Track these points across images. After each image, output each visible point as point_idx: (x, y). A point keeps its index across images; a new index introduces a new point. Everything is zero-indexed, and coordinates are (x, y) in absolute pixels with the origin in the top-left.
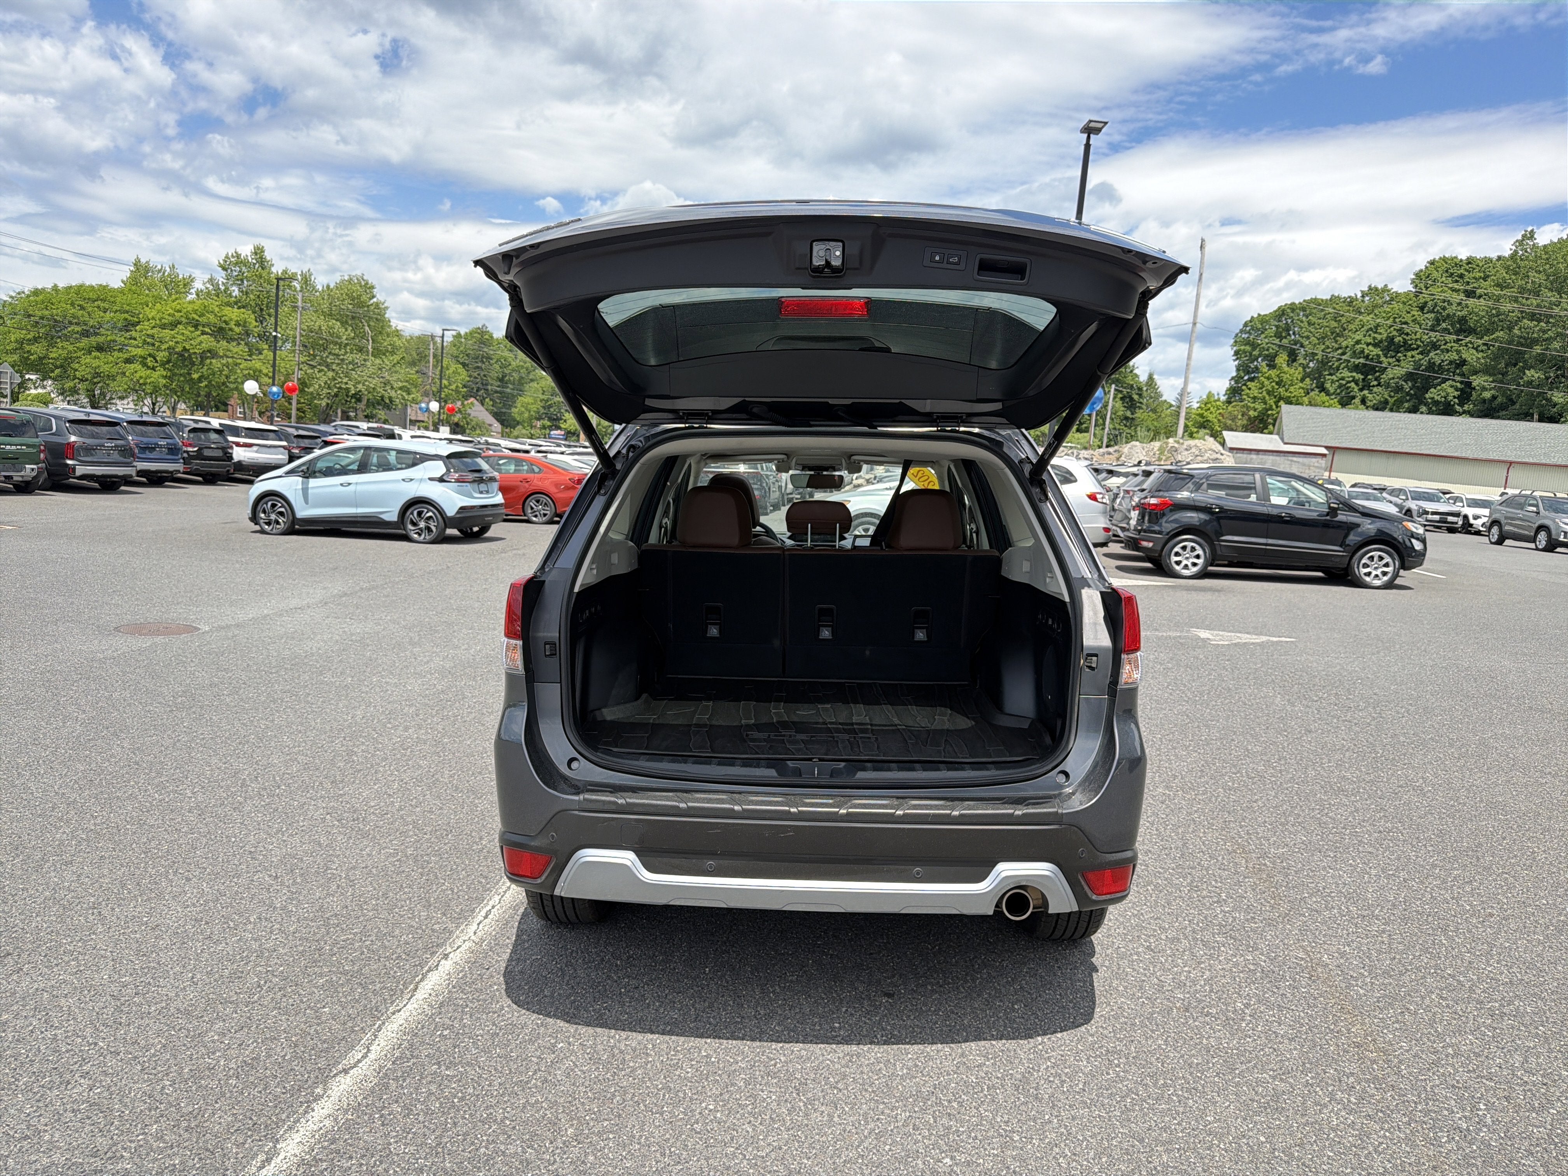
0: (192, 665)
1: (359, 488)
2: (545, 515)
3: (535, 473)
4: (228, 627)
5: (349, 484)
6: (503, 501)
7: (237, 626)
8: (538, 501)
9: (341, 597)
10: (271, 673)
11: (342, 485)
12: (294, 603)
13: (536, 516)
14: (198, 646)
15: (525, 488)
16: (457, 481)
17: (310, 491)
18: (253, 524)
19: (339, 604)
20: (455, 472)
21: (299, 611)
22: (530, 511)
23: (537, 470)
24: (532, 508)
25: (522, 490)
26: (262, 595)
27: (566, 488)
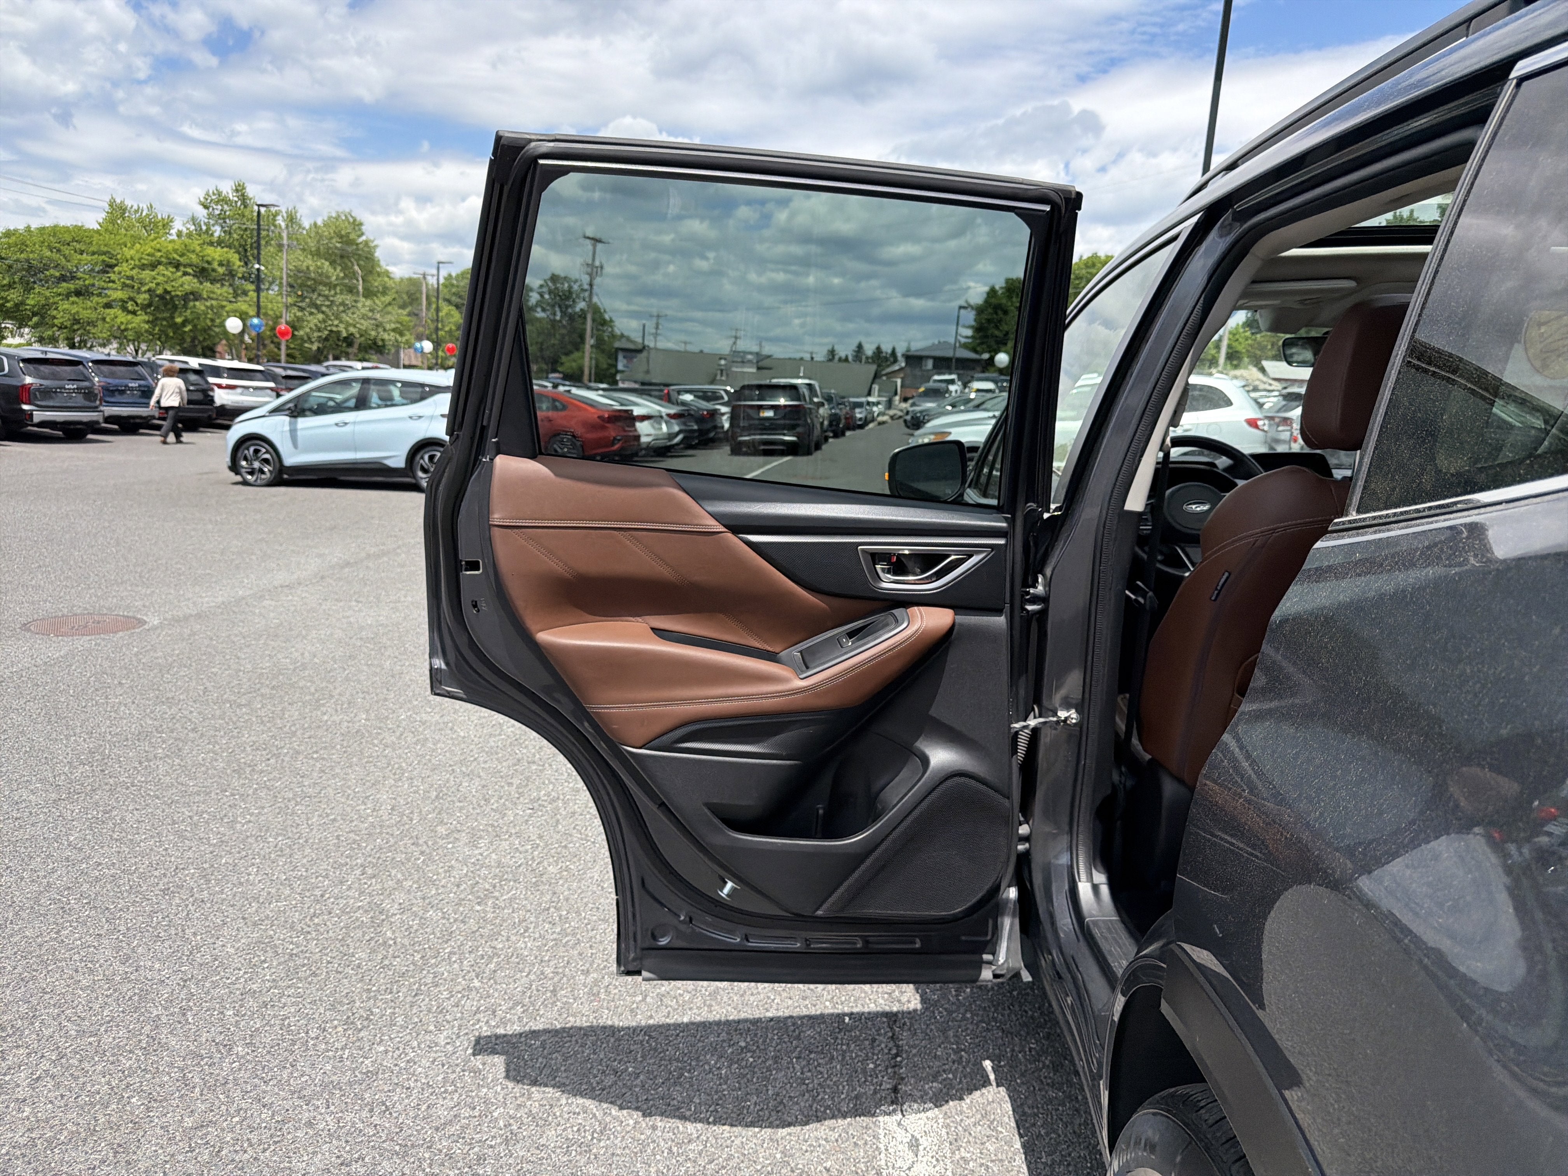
0: (119, 691)
1: (358, 428)
3: (558, 409)
4: (186, 618)
5: (346, 424)
7: (199, 616)
8: (562, 443)
9: (342, 568)
10: (240, 706)
11: (337, 424)
12: (281, 577)
14: (136, 655)
15: (547, 428)
17: (299, 433)
18: (232, 474)
19: (340, 579)
21: (286, 590)
23: (560, 406)
26: (237, 567)
27: (594, 428)
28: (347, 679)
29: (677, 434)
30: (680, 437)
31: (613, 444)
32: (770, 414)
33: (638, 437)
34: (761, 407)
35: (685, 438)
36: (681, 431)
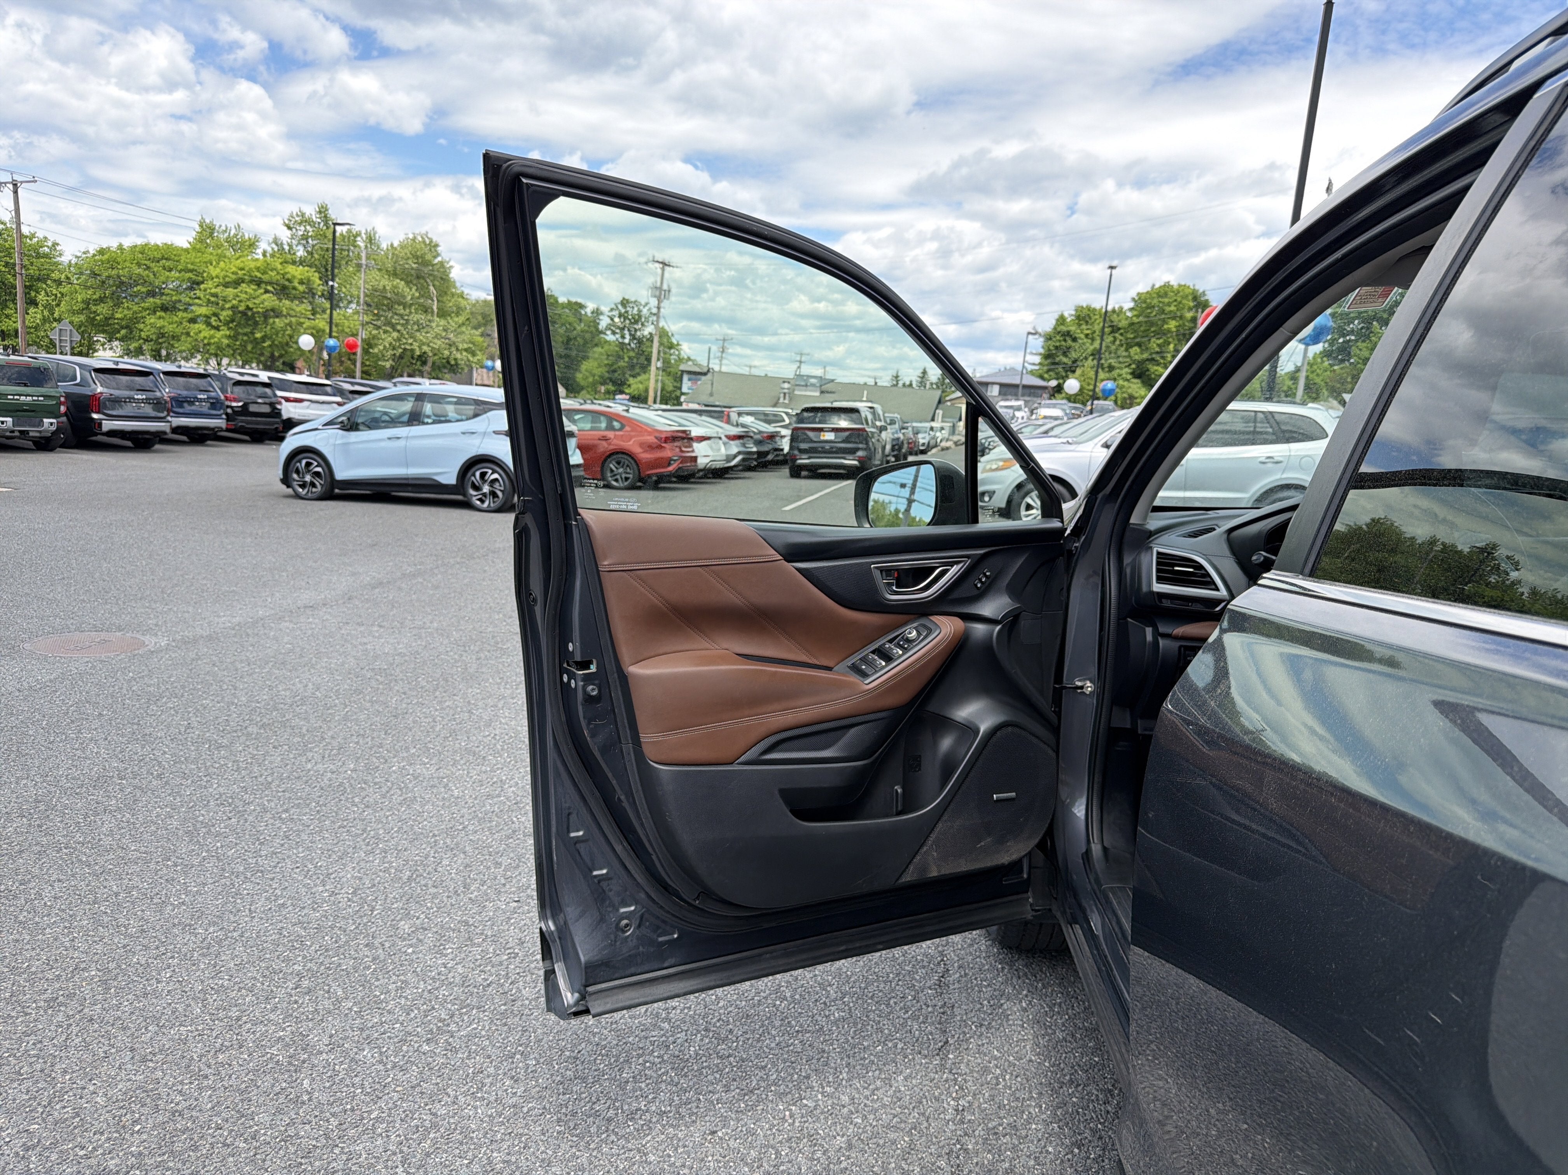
0: (96, 724)
1: (410, 443)
2: (627, 479)
3: (615, 428)
4: (195, 641)
6: (581, 461)
7: (210, 638)
8: (618, 463)
9: (374, 588)
10: (219, 747)
12: (306, 597)
13: (616, 480)
14: (129, 681)
15: (604, 446)
18: (284, 487)
19: (367, 600)
21: (309, 612)
22: (609, 474)
23: (617, 425)
24: (612, 471)
25: (601, 449)
26: (265, 585)
27: (651, 447)
28: (346, 718)
29: (735, 456)
30: (740, 458)
31: (669, 464)
32: (830, 436)
33: (695, 459)
34: (821, 430)
35: (743, 460)
36: (739, 453)
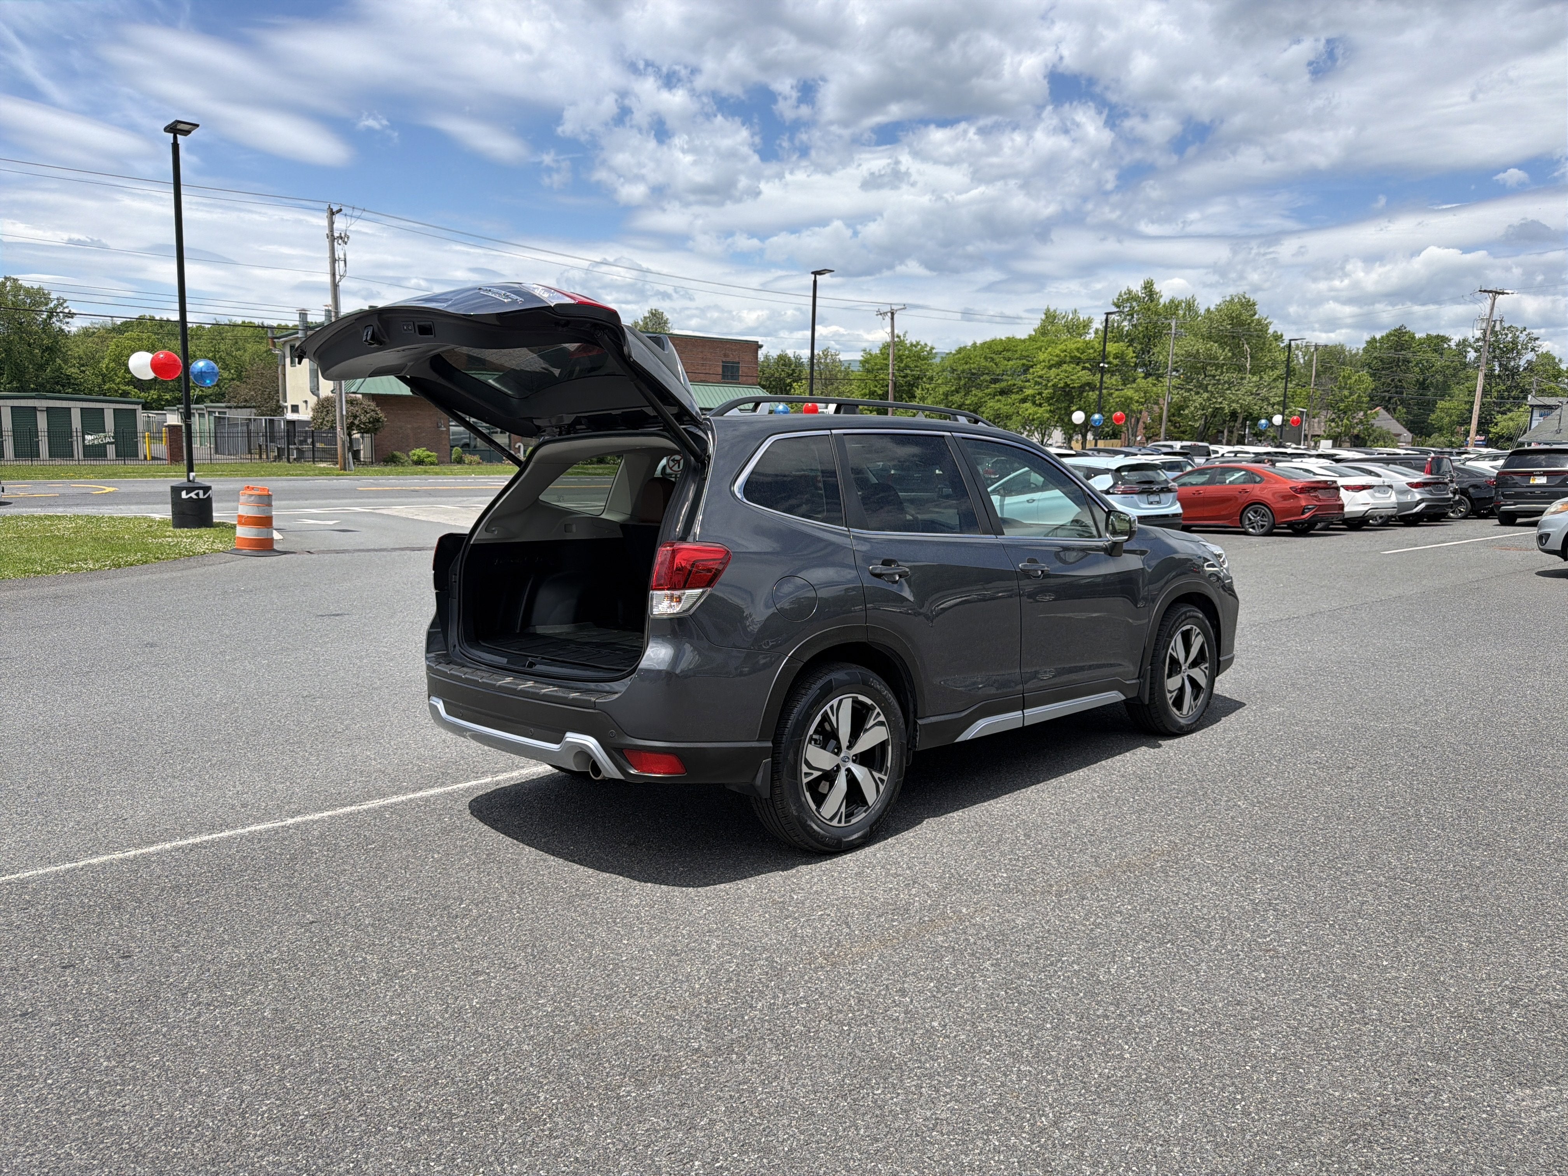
1: (1041, 504)
2: (1263, 526)
3: (1255, 482)
5: (1034, 500)
8: (1256, 512)
11: (1028, 501)
13: (1253, 528)
15: (1243, 499)
16: (1124, 493)
17: (1005, 507)
20: (1122, 484)
22: (1247, 523)
23: (1258, 479)
24: (1250, 519)
25: (1240, 501)
27: (1285, 497)
29: (1418, 503)
30: (1423, 505)
31: (1303, 513)
32: (1543, 480)
33: (1342, 507)
34: (1531, 474)
35: (1427, 507)
36: (1422, 500)
